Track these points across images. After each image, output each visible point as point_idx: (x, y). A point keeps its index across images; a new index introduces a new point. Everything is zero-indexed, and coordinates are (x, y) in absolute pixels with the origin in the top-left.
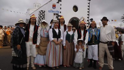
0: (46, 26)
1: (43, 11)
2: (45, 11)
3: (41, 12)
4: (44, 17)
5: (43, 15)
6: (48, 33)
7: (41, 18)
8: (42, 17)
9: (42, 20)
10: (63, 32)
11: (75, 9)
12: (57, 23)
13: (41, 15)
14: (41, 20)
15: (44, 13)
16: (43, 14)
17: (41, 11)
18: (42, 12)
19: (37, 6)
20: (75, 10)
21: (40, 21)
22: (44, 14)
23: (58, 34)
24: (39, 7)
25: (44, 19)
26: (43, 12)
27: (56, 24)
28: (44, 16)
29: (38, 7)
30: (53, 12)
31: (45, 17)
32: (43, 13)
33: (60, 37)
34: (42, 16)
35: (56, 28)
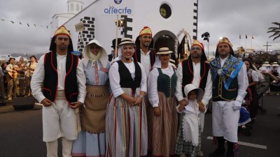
0: (99, 54)
1: (89, 18)
2: (93, 19)
3: (84, 22)
4: (93, 33)
5: (91, 27)
6: (107, 73)
7: (86, 35)
8: (87, 32)
9: (88, 39)
10: (148, 71)
11: (165, 11)
12: (128, 46)
13: (86, 29)
14: (85, 40)
15: (93, 23)
16: (91, 25)
17: (86, 18)
18: (87, 21)
19: (75, 7)
20: (165, 14)
21: (84, 42)
22: (93, 26)
23: (133, 76)
24: (80, 10)
25: (94, 37)
26: (91, 20)
27: (126, 48)
28: (93, 30)
29: (78, 9)
30: (115, 11)
31: (95, 31)
32: (89, 22)
33: (139, 86)
34: (89, 29)
35: (128, 60)
